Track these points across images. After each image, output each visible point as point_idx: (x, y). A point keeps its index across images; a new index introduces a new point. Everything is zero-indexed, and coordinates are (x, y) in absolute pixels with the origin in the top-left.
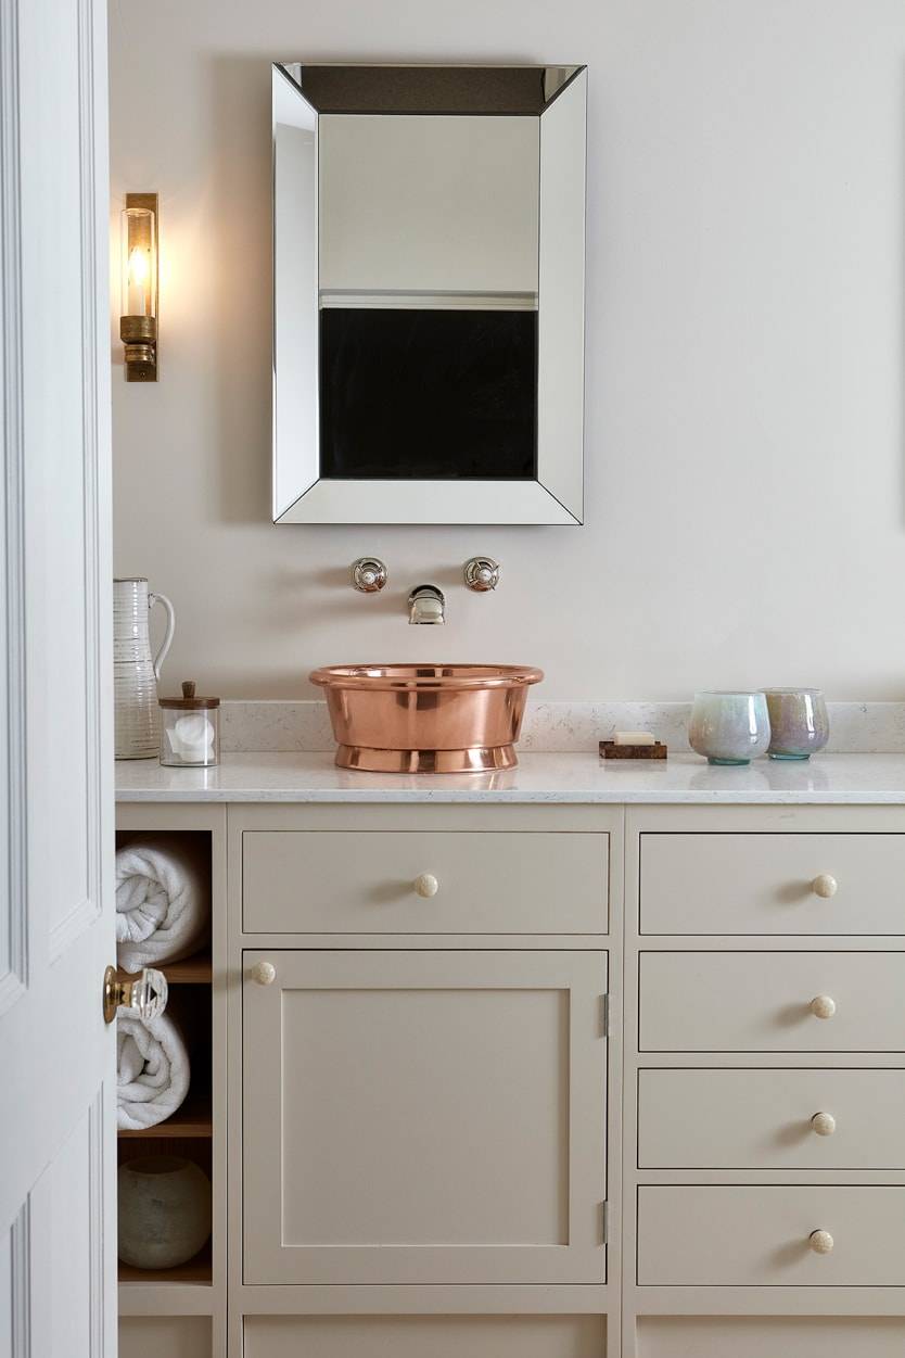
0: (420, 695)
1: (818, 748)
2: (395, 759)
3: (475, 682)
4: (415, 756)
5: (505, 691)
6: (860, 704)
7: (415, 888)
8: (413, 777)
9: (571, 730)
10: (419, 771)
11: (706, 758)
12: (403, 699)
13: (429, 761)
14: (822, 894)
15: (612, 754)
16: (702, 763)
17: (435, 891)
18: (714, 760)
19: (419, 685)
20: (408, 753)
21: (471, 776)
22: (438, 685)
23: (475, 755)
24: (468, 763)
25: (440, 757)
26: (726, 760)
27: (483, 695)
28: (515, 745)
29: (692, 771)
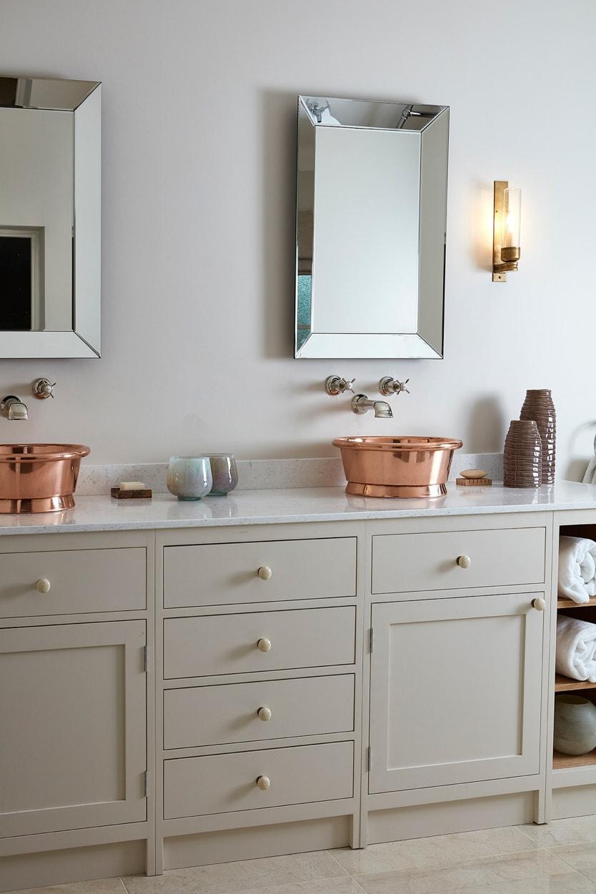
0: (22, 464)
1: (233, 489)
2: (7, 506)
3: (58, 456)
4: (19, 502)
5: (70, 461)
6: (248, 461)
7: (37, 587)
8: (18, 516)
9: (94, 482)
10: (22, 512)
11: (177, 497)
12: (13, 467)
13: (27, 506)
14: (264, 577)
15: (122, 496)
16: (175, 500)
17: (49, 589)
18: (182, 498)
19: (22, 459)
20: (15, 501)
21: (53, 514)
22: (34, 458)
23: (56, 501)
24: (52, 507)
25: (34, 503)
26: (189, 497)
27: (61, 463)
28: (74, 494)
29: (169, 505)
